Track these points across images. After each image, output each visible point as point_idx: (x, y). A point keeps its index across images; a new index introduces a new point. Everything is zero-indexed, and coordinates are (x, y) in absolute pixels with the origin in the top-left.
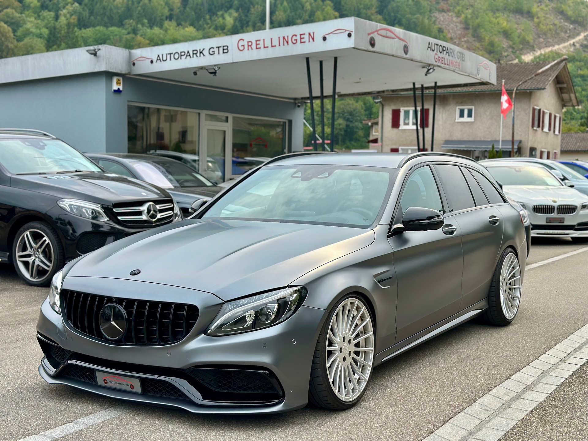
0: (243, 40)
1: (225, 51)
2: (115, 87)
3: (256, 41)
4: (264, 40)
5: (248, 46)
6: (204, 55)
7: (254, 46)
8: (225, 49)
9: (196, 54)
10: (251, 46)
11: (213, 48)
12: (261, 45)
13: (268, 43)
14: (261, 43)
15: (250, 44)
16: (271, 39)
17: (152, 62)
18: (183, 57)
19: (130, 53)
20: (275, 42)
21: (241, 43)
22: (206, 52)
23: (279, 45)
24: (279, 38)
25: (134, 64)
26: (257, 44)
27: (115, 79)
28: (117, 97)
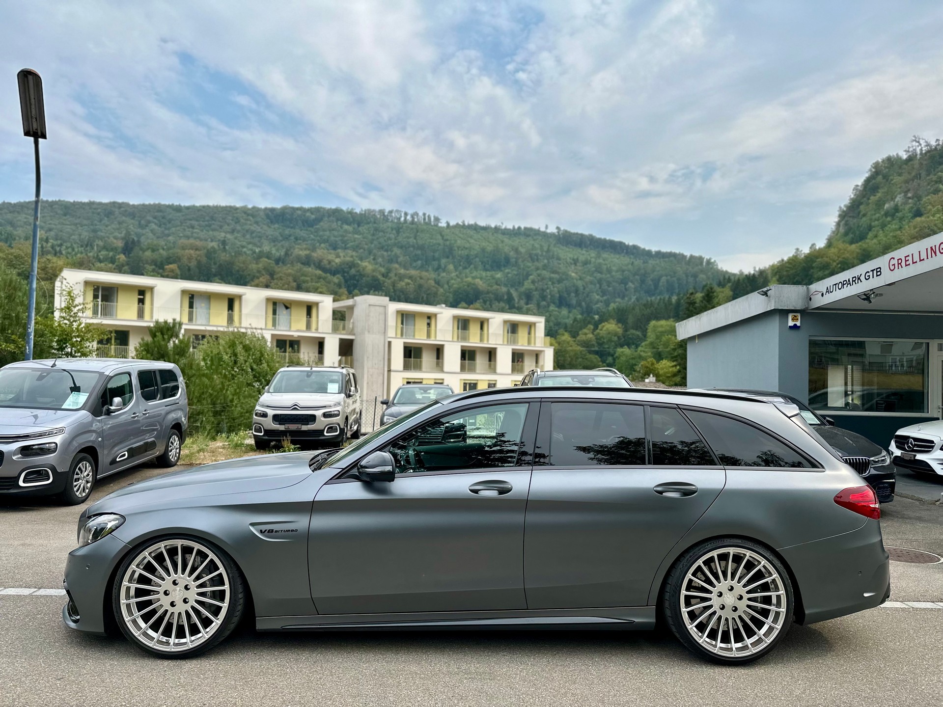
0: (894, 258)
1: (879, 273)
2: (791, 323)
3: (905, 257)
4: (912, 254)
5: (898, 264)
6: (861, 281)
7: (903, 264)
8: (878, 271)
9: (855, 281)
10: (900, 264)
11: (869, 272)
12: (910, 262)
13: (916, 258)
14: (910, 258)
15: (900, 261)
16: (919, 252)
17: (822, 295)
18: (845, 286)
19: (808, 288)
20: (923, 256)
21: (892, 262)
22: (862, 278)
23: (927, 258)
24: (927, 249)
25: (810, 299)
26: (906, 261)
27: (790, 316)
28: (794, 333)
